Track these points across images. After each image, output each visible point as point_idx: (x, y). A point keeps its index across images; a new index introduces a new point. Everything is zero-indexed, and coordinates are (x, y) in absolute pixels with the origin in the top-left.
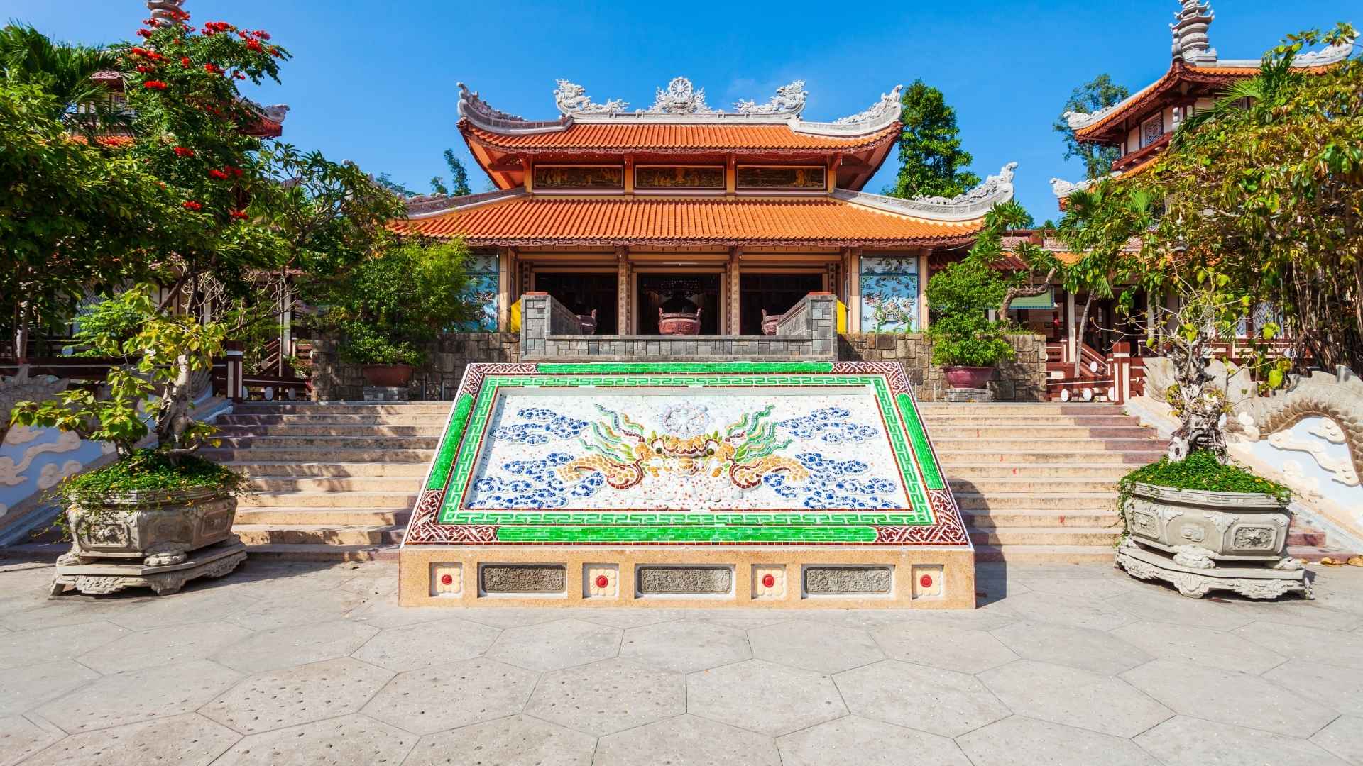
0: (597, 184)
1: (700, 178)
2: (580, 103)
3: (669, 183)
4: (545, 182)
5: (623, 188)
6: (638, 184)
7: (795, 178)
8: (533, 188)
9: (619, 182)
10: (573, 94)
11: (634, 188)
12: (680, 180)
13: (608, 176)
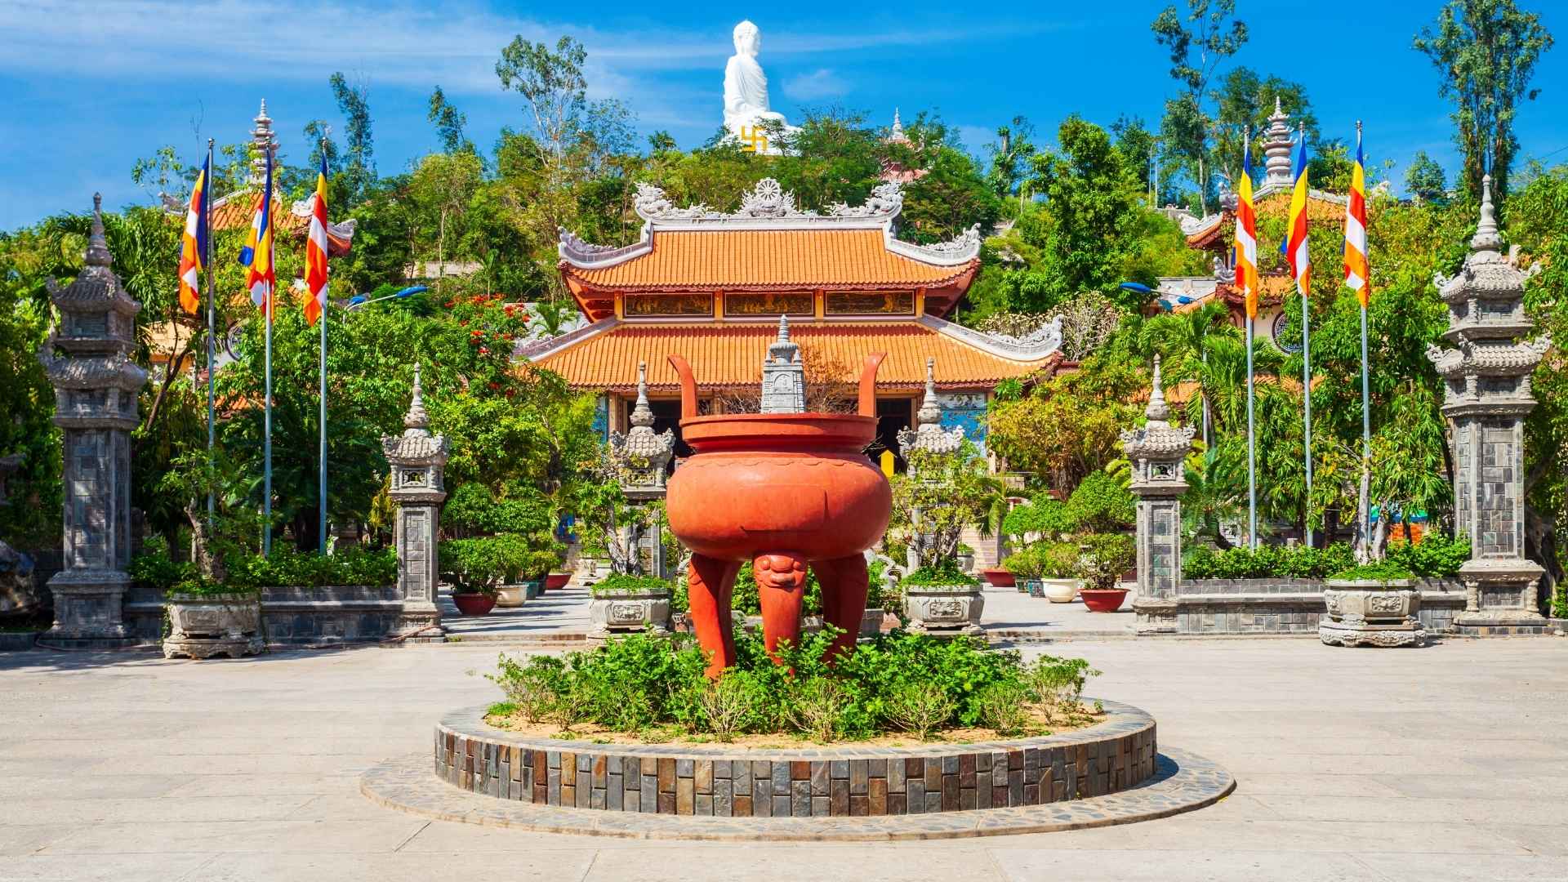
0: (684, 311)
1: (789, 304)
2: (660, 209)
3: (758, 309)
4: (635, 310)
5: (713, 316)
6: (729, 311)
7: (884, 304)
8: (624, 317)
9: (709, 309)
10: (652, 199)
11: (724, 316)
12: (769, 306)
13: (697, 304)
